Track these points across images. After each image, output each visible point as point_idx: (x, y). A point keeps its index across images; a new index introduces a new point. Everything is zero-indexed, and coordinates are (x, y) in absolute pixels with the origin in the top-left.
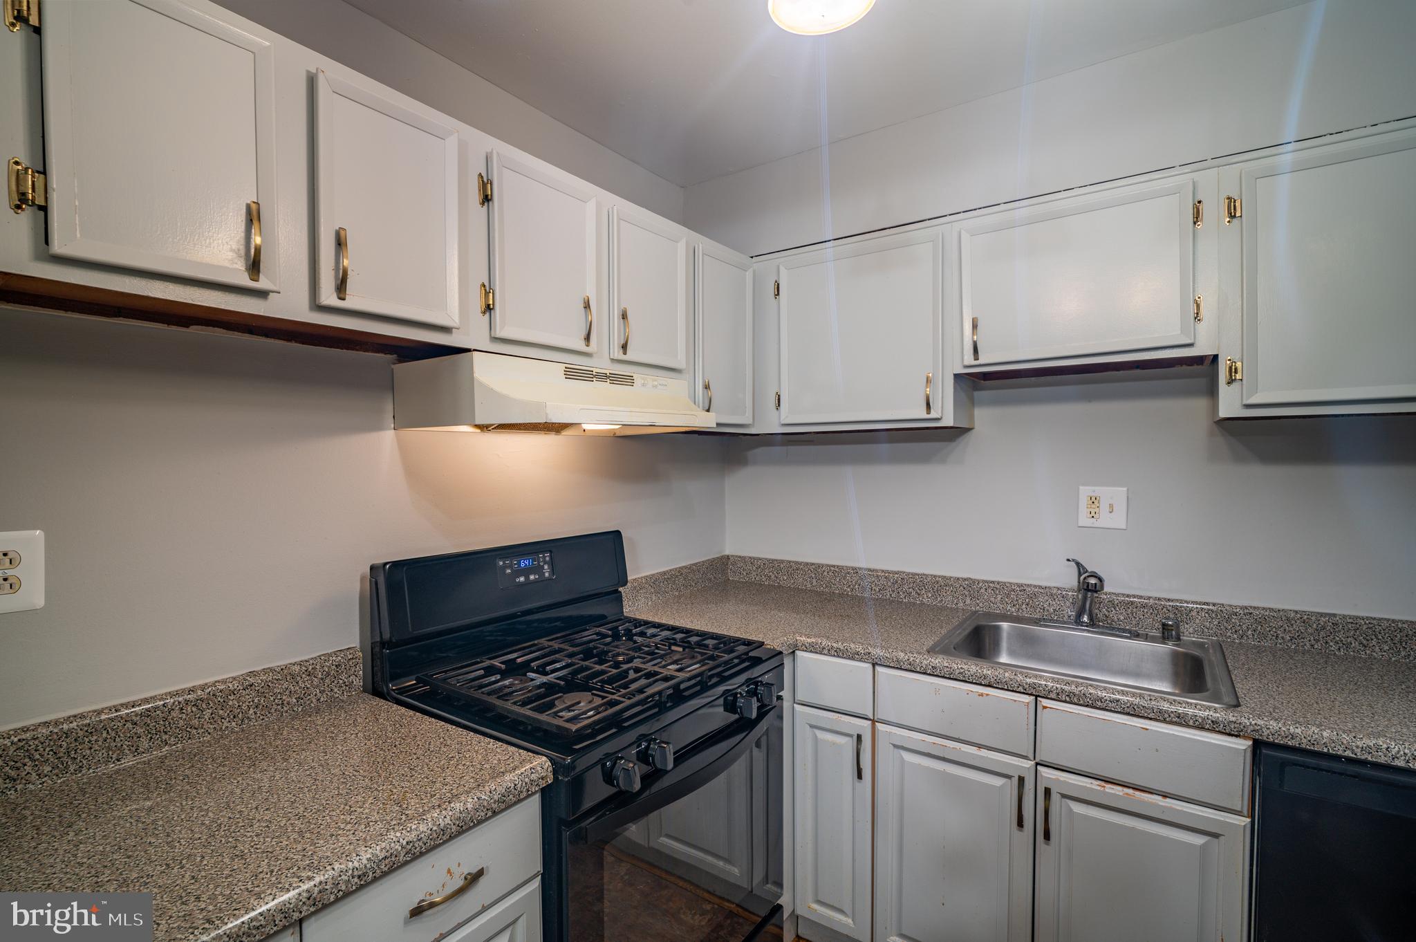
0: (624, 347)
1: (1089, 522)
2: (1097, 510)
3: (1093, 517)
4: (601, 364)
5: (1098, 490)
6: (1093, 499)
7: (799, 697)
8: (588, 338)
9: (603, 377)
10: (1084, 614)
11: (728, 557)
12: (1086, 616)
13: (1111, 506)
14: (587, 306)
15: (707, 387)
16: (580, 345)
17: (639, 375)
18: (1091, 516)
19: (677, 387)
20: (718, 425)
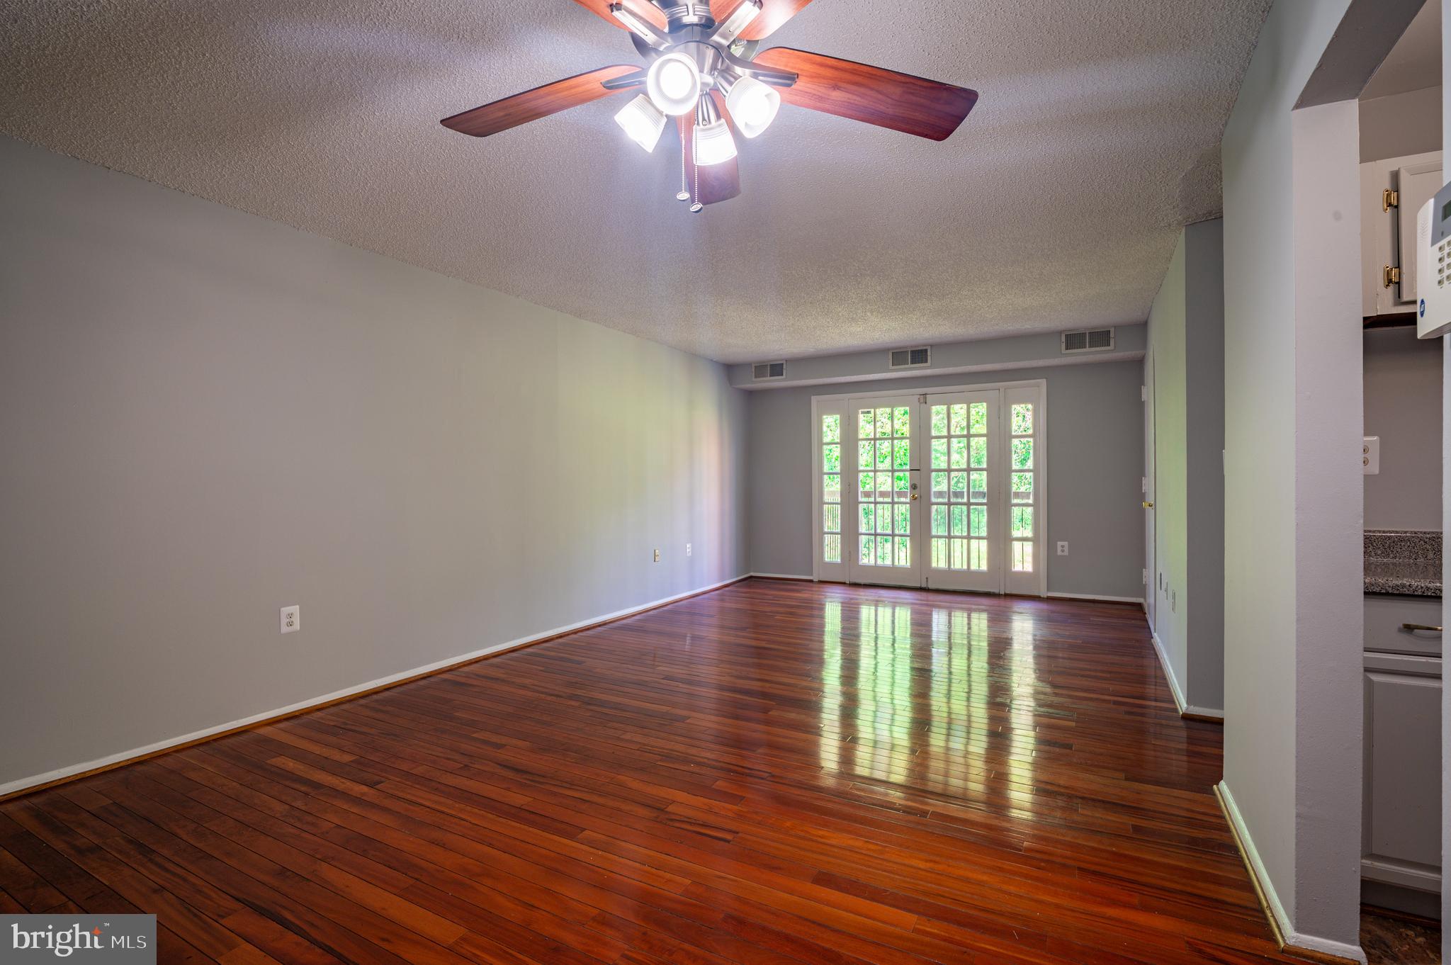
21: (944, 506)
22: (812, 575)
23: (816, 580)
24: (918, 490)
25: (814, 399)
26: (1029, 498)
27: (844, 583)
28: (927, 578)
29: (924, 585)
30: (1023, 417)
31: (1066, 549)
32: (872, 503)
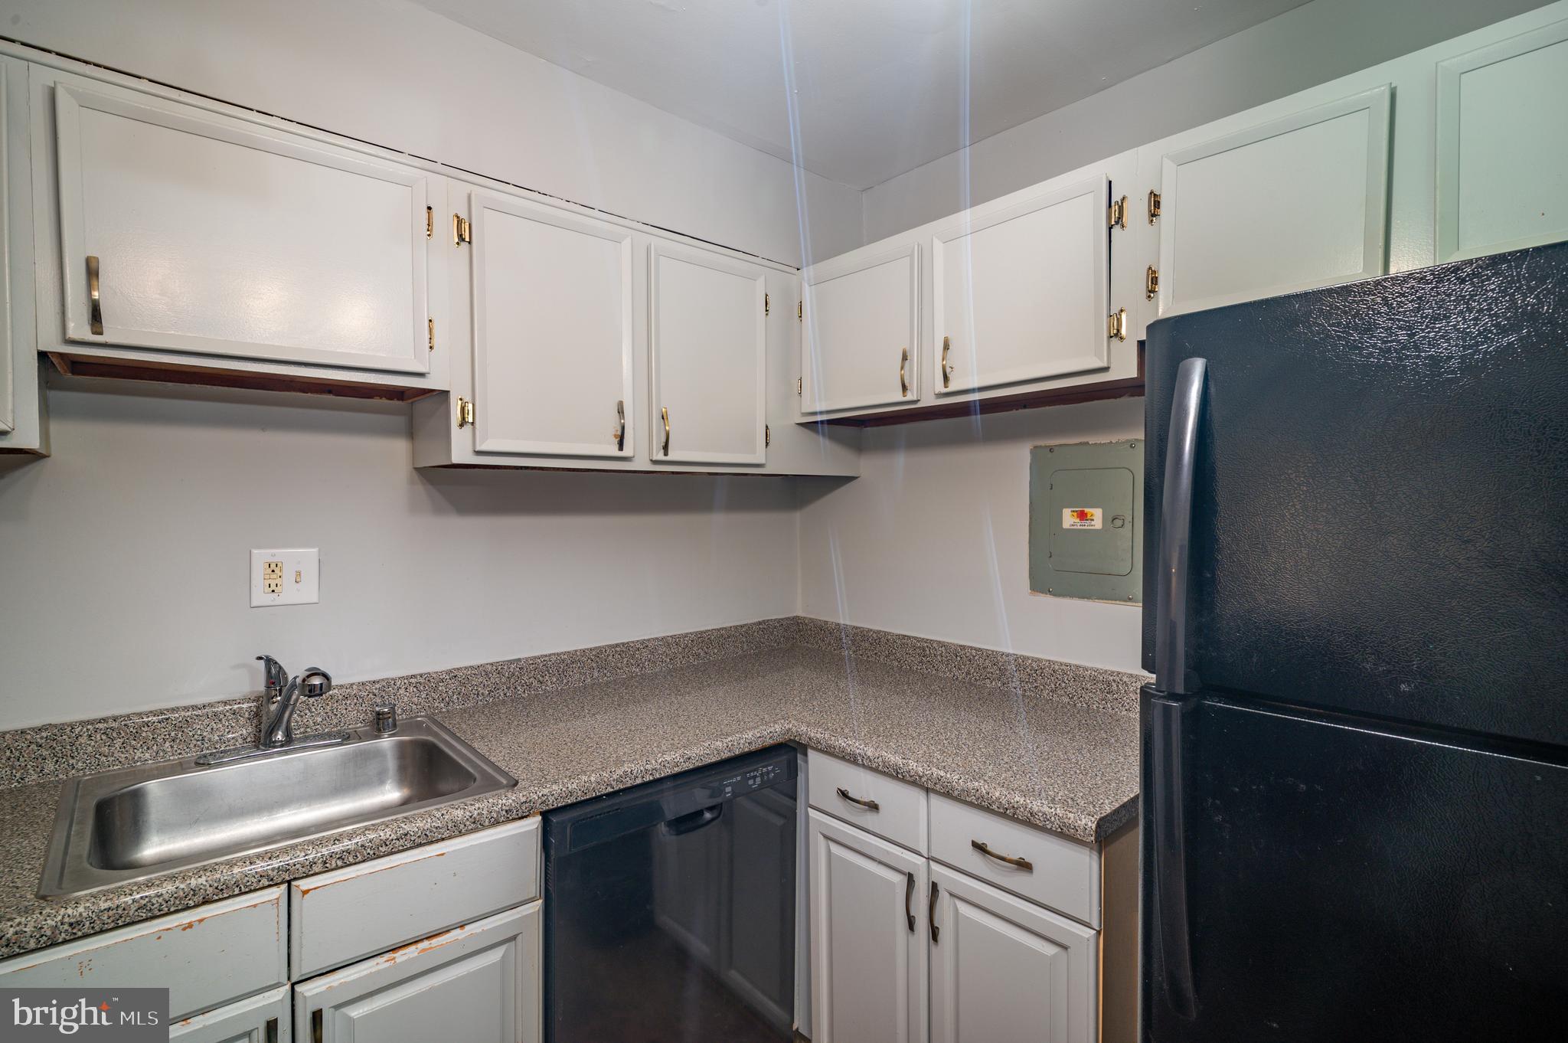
1: (269, 599)
2: (278, 581)
3: (273, 591)
5: (280, 554)
6: (273, 566)
10: (278, 730)
12: (280, 733)
13: (299, 574)
18: (271, 589)
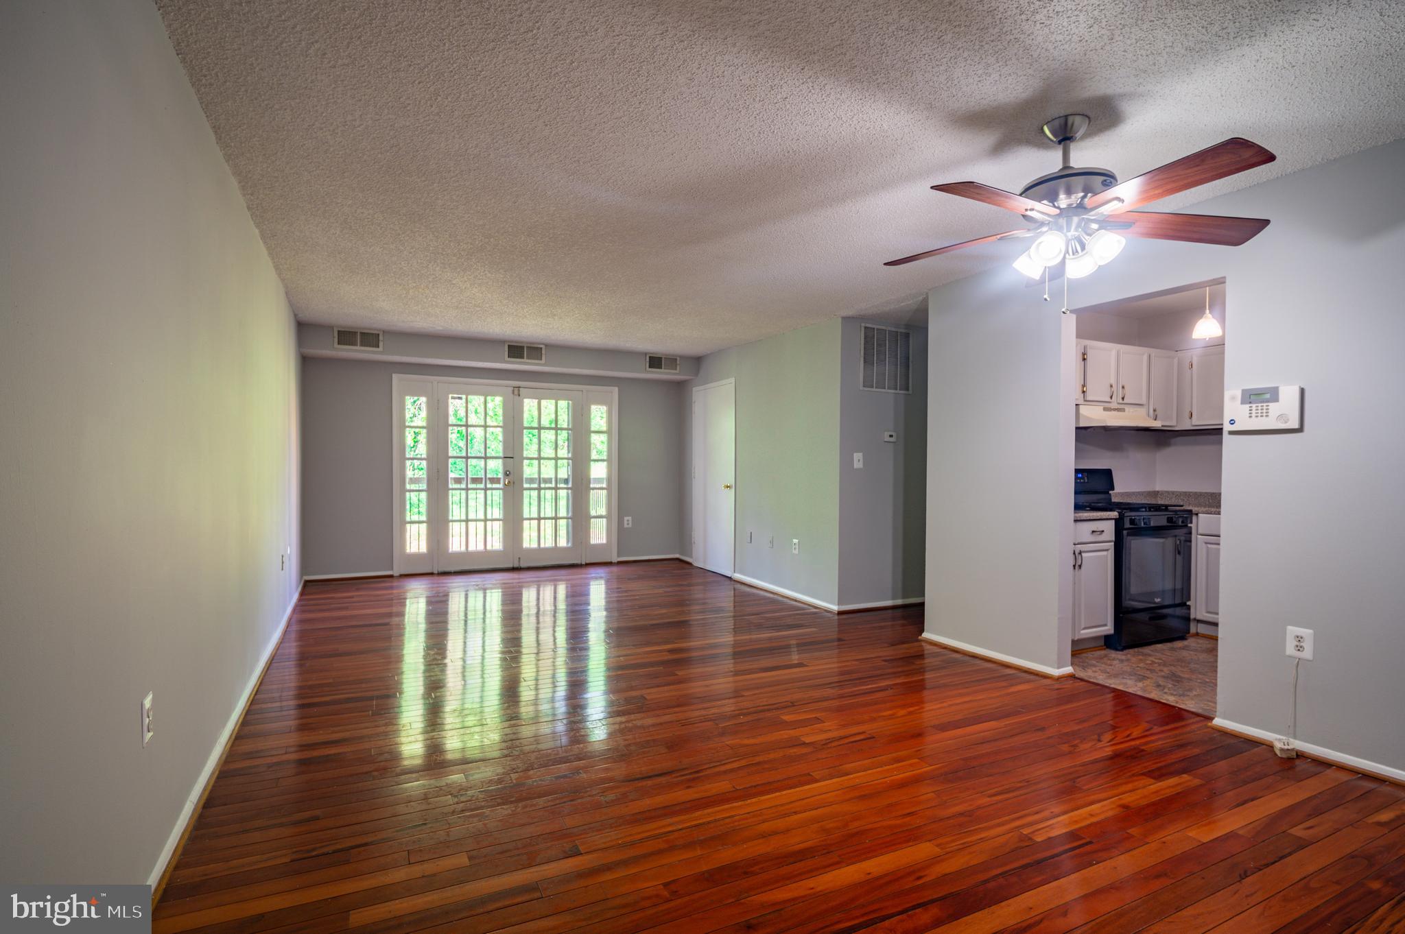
0: (1123, 399)
4: (1114, 405)
7: (1200, 531)
8: (1111, 397)
9: (1115, 410)
11: (1158, 492)
14: (1111, 386)
15: (1155, 411)
16: (1109, 399)
17: (1127, 408)
19: (1142, 411)
20: (1162, 426)
21: (551, 491)
22: (392, 569)
23: (396, 573)
24: (511, 476)
25: (396, 378)
26: (603, 483)
27: (432, 574)
28: (519, 558)
29: (516, 565)
30: (599, 416)
31: (630, 522)
32: (463, 489)
